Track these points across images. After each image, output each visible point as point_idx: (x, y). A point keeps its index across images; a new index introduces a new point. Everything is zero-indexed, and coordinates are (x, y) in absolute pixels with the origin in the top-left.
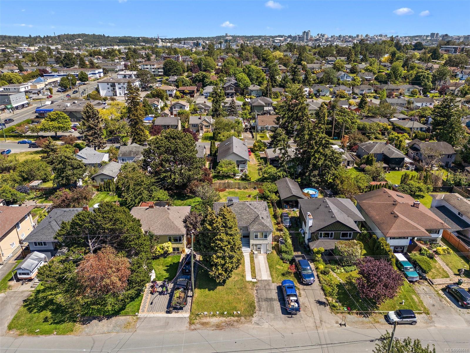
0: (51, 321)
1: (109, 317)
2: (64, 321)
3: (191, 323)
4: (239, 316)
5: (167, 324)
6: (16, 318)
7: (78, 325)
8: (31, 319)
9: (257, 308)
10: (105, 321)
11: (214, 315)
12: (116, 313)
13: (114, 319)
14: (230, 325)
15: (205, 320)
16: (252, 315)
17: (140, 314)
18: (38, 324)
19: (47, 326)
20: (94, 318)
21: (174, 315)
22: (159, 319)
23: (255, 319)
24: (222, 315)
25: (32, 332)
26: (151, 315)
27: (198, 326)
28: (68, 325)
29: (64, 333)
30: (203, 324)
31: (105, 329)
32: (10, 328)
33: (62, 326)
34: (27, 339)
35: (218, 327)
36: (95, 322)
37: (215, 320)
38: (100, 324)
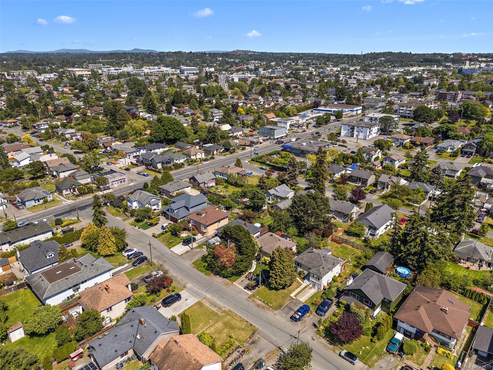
0: (205, 268)
1: (224, 277)
2: (209, 270)
3: (249, 298)
4: (270, 307)
5: (240, 292)
6: (197, 261)
7: (212, 274)
8: (201, 263)
9: (281, 309)
10: (221, 278)
11: (260, 300)
12: (227, 277)
13: (225, 279)
14: (263, 307)
15: (255, 300)
16: (276, 310)
17: (235, 283)
18: (201, 267)
19: (203, 269)
20: (219, 275)
21: (246, 291)
22: (239, 289)
23: (275, 312)
24: (264, 302)
25: (198, 269)
26: (238, 285)
27: (251, 300)
28: (209, 272)
29: (206, 274)
30: (253, 301)
31: (219, 281)
32: (193, 263)
33: (207, 272)
34: (195, 270)
35: (258, 305)
36: (218, 276)
37: (260, 302)
38: (219, 278)
